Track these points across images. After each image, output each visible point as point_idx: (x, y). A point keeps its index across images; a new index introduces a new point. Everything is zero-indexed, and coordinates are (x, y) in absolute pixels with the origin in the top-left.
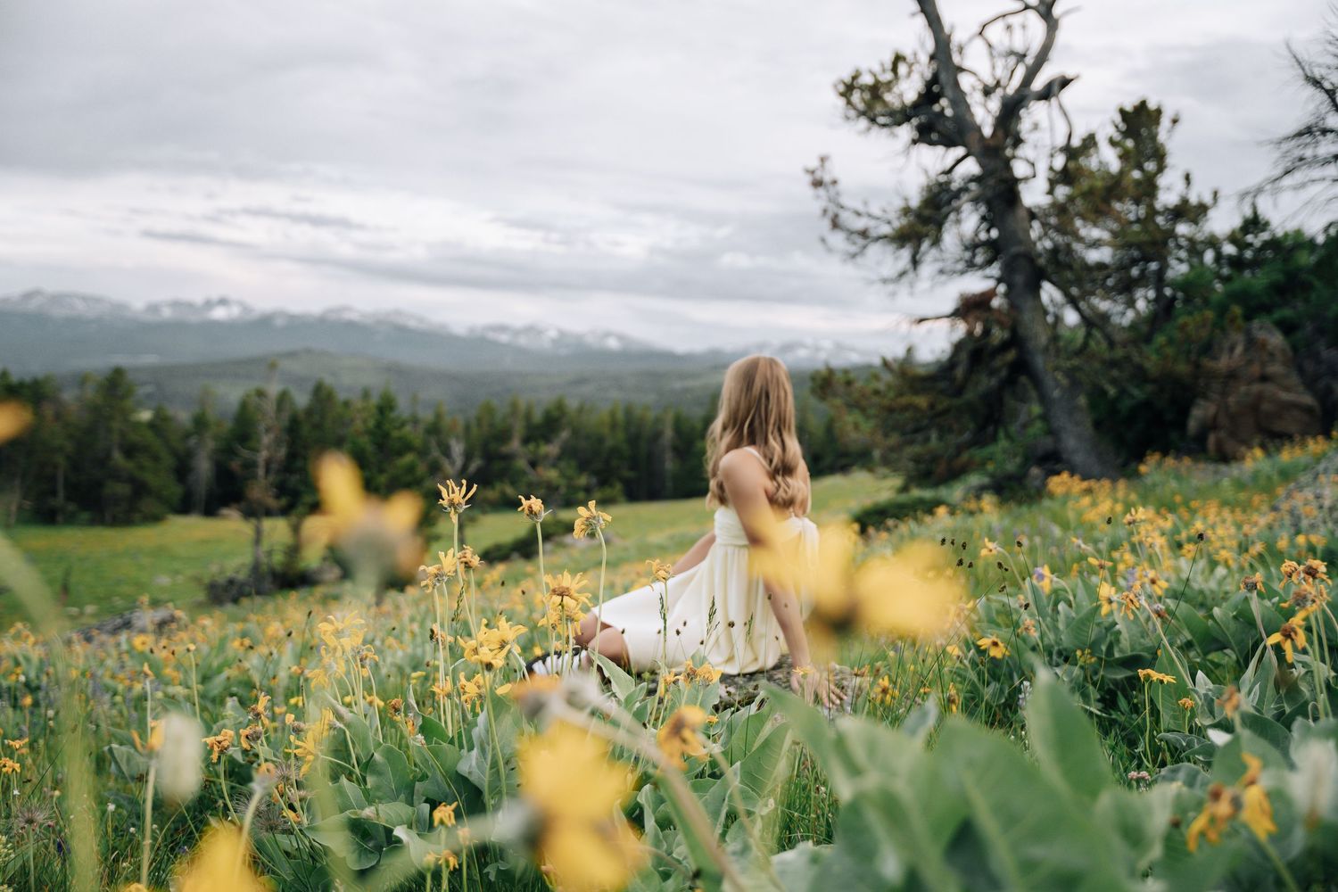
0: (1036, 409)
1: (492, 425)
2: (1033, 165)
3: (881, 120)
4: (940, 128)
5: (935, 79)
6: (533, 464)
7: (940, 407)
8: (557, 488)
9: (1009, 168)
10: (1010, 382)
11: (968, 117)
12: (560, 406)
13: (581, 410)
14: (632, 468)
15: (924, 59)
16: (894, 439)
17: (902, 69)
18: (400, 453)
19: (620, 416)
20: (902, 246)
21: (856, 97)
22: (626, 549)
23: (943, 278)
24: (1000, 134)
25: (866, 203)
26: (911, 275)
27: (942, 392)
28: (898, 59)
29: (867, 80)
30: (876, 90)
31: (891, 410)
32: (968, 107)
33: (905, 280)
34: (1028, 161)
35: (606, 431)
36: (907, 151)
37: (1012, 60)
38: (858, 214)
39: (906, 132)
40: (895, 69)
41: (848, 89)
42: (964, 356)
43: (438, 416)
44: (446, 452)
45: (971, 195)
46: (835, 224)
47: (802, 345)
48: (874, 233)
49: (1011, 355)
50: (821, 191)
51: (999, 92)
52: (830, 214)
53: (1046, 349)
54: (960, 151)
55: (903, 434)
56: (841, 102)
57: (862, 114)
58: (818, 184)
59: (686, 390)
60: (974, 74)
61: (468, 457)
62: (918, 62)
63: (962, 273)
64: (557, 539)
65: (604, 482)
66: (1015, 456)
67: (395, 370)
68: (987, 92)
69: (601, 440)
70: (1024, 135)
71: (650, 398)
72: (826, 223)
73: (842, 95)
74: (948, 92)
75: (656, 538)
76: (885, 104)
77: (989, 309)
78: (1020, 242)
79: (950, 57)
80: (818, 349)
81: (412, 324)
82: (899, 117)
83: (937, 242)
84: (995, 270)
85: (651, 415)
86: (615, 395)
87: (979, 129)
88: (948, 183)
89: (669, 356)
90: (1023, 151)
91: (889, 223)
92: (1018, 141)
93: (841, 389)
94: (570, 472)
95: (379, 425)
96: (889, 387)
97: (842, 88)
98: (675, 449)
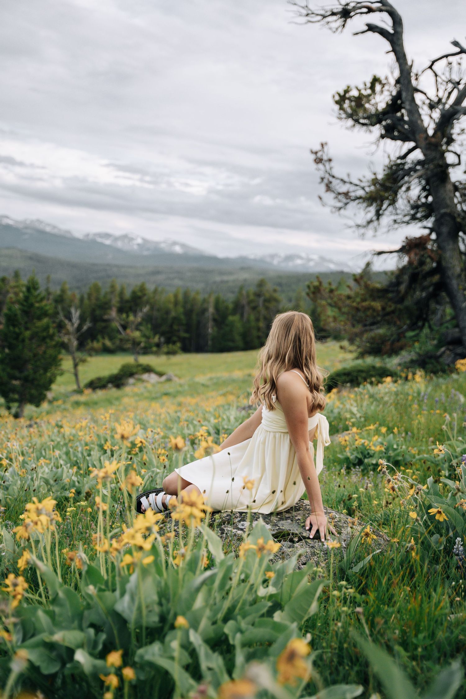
0: (449, 310)
1: (97, 299)
2: (459, 156)
3: (362, 121)
4: (400, 128)
5: (399, 95)
6: (125, 327)
7: (388, 309)
8: (139, 344)
9: (443, 158)
10: (434, 296)
11: (419, 122)
12: (142, 289)
13: (155, 291)
14: (187, 331)
15: (392, 81)
16: (358, 328)
17: (378, 87)
18: (39, 318)
19: (180, 297)
20: (371, 205)
21: (346, 105)
22: (181, 385)
23: (396, 226)
24: (439, 134)
25: (349, 175)
26: (376, 223)
27: (390, 299)
28: (375, 80)
29: (354, 93)
30: (359, 101)
31: (357, 309)
32: (420, 115)
33: (371, 225)
34: (455, 153)
35: (171, 306)
36: (377, 143)
37: (450, 86)
38: (344, 182)
39: (377, 130)
40: (372, 88)
41: (341, 100)
42: (406, 277)
43: (63, 291)
44: (69, 317)
45: (419, 173)
46: (329, 188)
47: (300, 257)
48: (352, 194)
49: (436, 278)
50: (321, 166)
51: (441, 107)
52: (326, 181)
53: (459, 276)
54: (412, 144)
55: (365, 325)
56: (337, 107)
57: (350, 116)
58: (319, 161)
59: (222, 282)
60: (425, 94)
61: (82, 319)
62: (388, 83)
63: (408, 223)
64: (137, 376)
65: (168, 341)
66: (434, 339)
67: (36, 259)
68: (432, 107)
69: (167, 312)
70: (454, 137)
71: (200, 286)
72: (323, 187)
73: (337, 102)
74: (407, 105)
75: (201, 379)
76: (365, 110)
77: (425, 248)
78: (447, 206)
79: (410, 82)
80: (309, 260)
81: (48, 229)
82: (374, 120)
83: (393, 202)
84: (430, 223)
85: (200, 297)
86: (178, 282)
87: (426, 130)
88: (404, 164)
89: (214, 259)
90: (454, 147)
91: (363, 188)
92: (450, 141)
93: (326, 294)
94: (148, 333)
95: (26, 299)
96: (357, 294)
97: (337, 98)
98: (215, 320)
